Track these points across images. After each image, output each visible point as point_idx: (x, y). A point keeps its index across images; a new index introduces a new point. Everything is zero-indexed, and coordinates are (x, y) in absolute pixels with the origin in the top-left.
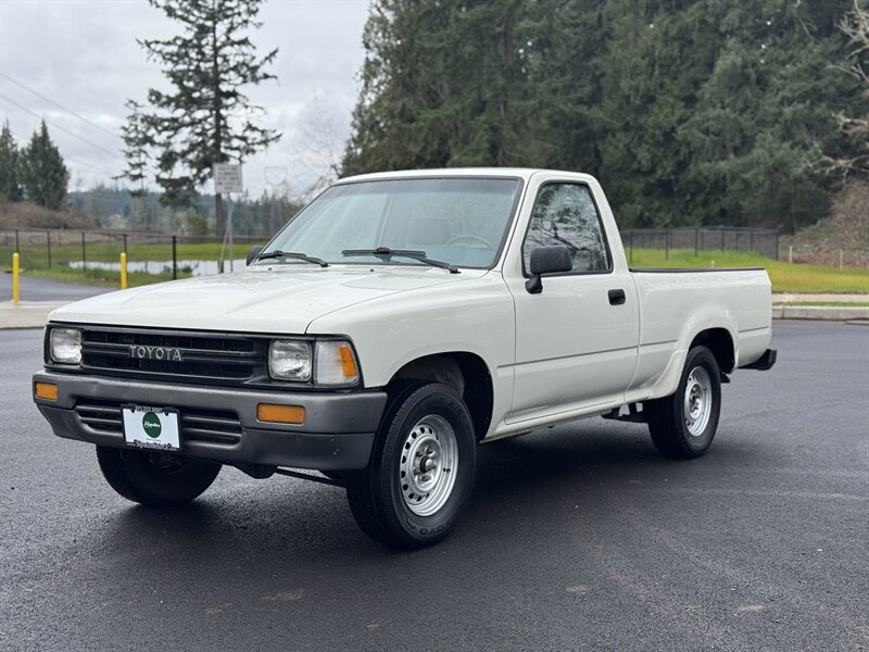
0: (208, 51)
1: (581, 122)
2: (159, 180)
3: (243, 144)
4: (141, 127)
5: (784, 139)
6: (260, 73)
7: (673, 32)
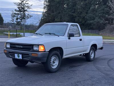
0: (23, 4)
1: (72, 15)
2: (16, 22)
3: (27, 17)
4: (14, 14)
5: (99, 18)
6: (30, 8)
7: (85, 4)
